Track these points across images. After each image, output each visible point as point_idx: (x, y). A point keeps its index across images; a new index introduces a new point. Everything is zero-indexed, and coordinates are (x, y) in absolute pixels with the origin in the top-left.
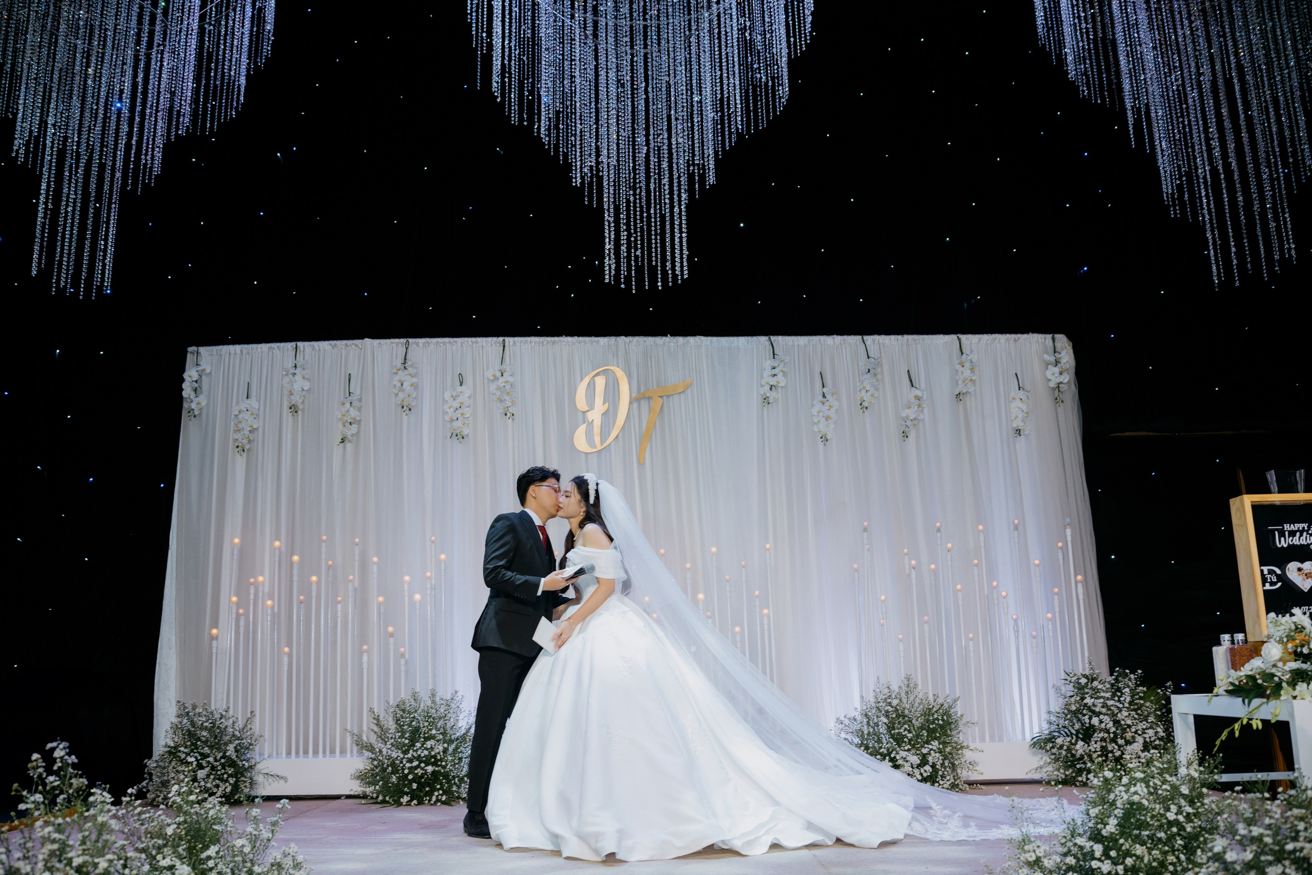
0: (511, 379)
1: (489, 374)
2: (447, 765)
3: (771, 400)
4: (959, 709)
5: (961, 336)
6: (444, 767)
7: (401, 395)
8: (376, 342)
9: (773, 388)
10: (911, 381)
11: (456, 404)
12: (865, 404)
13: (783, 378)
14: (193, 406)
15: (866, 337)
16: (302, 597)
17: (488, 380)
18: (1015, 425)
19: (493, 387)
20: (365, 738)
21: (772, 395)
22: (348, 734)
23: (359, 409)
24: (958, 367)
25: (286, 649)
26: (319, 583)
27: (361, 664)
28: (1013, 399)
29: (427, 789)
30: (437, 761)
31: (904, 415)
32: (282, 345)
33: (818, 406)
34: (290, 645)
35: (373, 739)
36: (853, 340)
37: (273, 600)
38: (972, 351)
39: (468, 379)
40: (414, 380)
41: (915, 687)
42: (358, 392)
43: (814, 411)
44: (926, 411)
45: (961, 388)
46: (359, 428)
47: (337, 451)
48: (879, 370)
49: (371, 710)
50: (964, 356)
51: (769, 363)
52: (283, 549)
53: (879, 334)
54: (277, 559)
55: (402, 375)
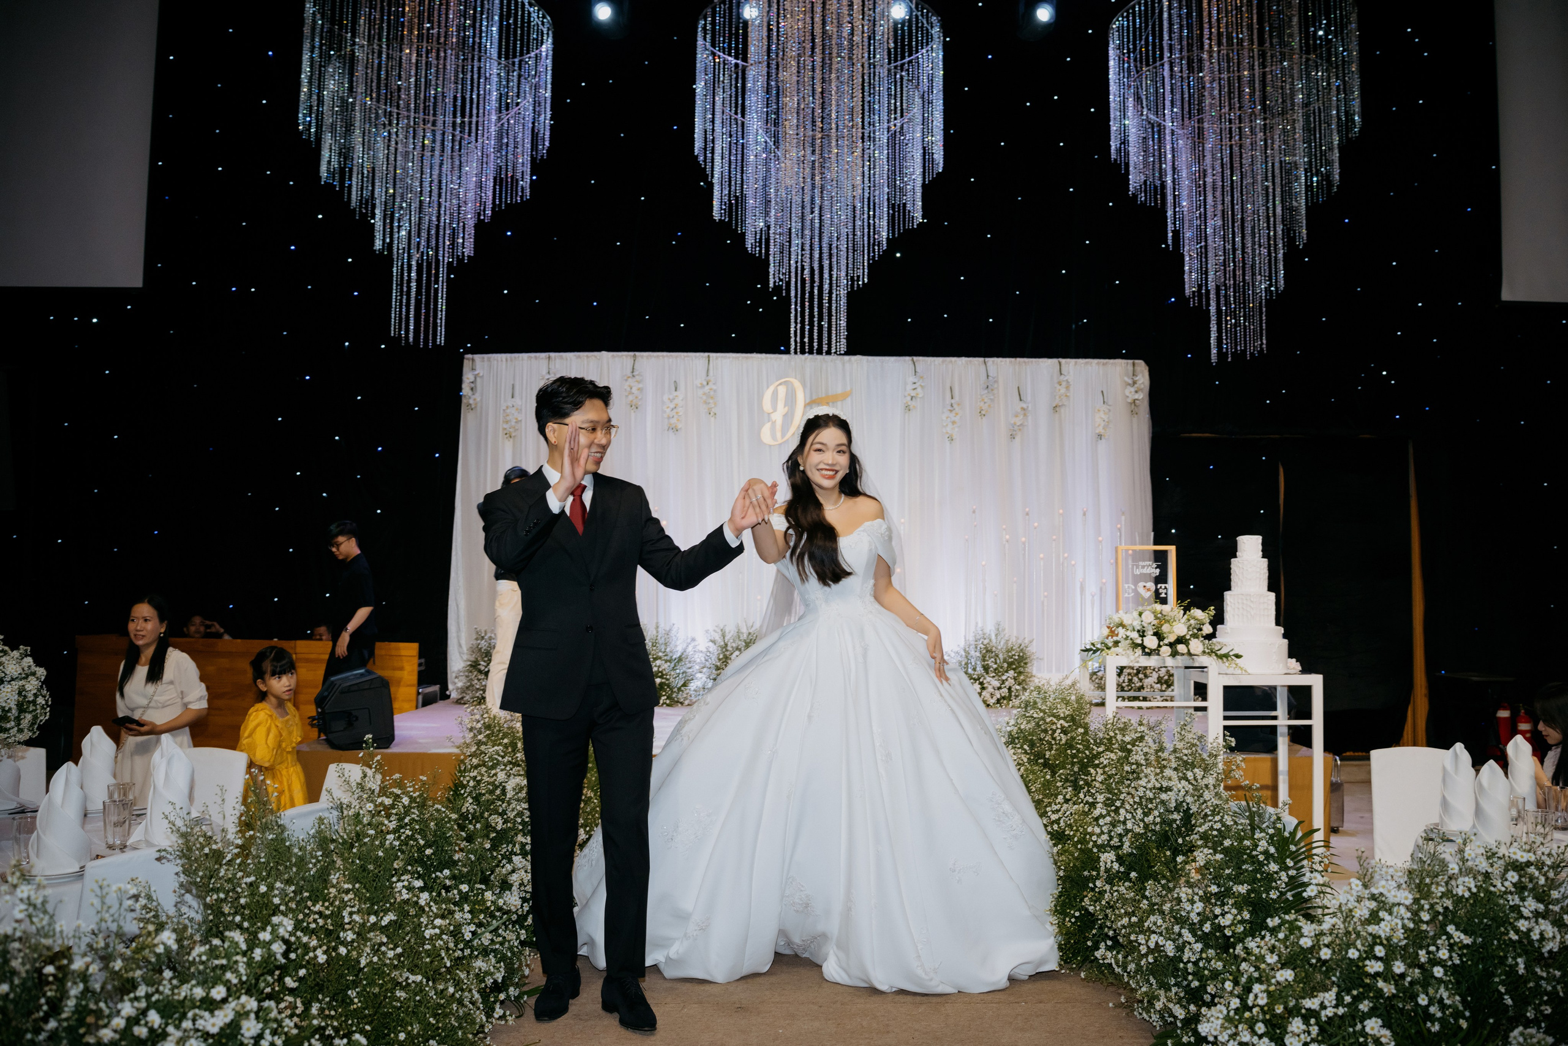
0: (714, 387)
1: (698, 382)
3: (911, 408)
4: (1033, 649)
5: (1062, 359)
7: (631, 398)
8: (610, 354)
9: (914, 398)
10: (1020, 396)
11: (672, 406)
12: (983, 412)
13: (921, 392)
14: (471, 401)
15: (988, 357)
17: (697, 387)
18: (1097, 431)
19: (700, 393)
21: (912, 404)
24: (1057, 385)
28: (1099, 411)
31: (1012, 422)
32: (538, 354)
33: (947, 413)
36: (978, 361)
38: (1069, 372)
39: (682, 386)
40: (641, 386)
41: (1004, 630)
43: (944, 417)
44: (1029, 419)
45: (1057, 402)
48: (996, 387)
50: (1062, 377)
51: (912, 379)
53: (998, 357)
55: (631, 381)
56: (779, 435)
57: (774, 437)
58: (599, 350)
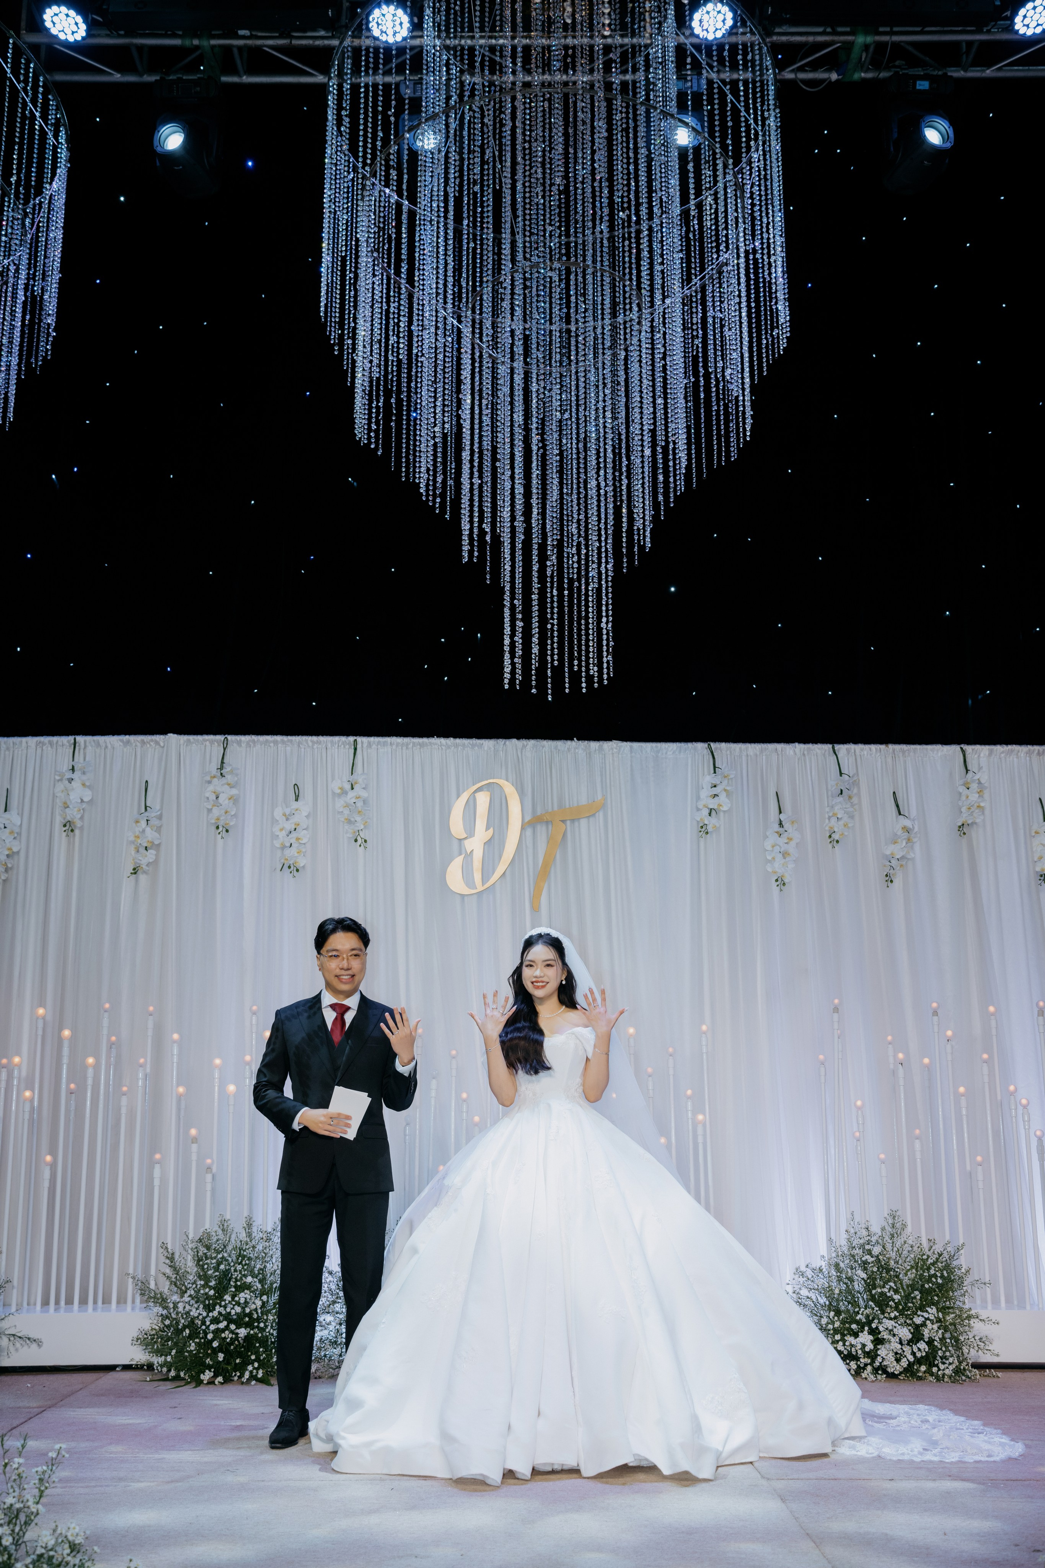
0: (364, 794)
1: (335, 786)
2: (266, 1326)
3: (710, 829)
4: (963, 1261)
5: (965, 747)
6: (262, 1330)
7: (216, 812)
8: (184, 738)
9: (713, 813)
10: (897, 806)
11: (289, 826)
12: (836, 837)
13: (727, 800)
15: (837, 747)
16: (72, 1086)
17: (334, 793)
18: (1038, 869)
19: (340, 803)
20: (152, 1286)
21: (711, 822)
22: (130, 1280)
23: (159, 829)
24: (962, 789)
25: (49, 1158)
26: (97, 1067)
27: (151, 1179)
28: (1037, 833)
29: (238, 1361)
30: (252, 1320)
31: (888, 852)
32: (55, 739)
33: (772, 838)
34: (53, 1152)
35: (165, 1287)
36: (821, 750)
37: (33, 1090)
38: (980, 768)
39: (307, 792)
40: (234, 791)
41: (904, 1226)
42: (158, 807)
43: (768, 845)
44: (917, 847)
45: (964, 818)
46: (157, 855)
47: (127, 884)
48: (855, 791)
49: (164, 1246)
50: (970, 774)
51: (708, 779)
52: (49, 1018)
53: (856, 742)
54: (40, 1032)
55: (218, 784)
56: (478, 877)
57: (468, 879)
58: (164, 732)
